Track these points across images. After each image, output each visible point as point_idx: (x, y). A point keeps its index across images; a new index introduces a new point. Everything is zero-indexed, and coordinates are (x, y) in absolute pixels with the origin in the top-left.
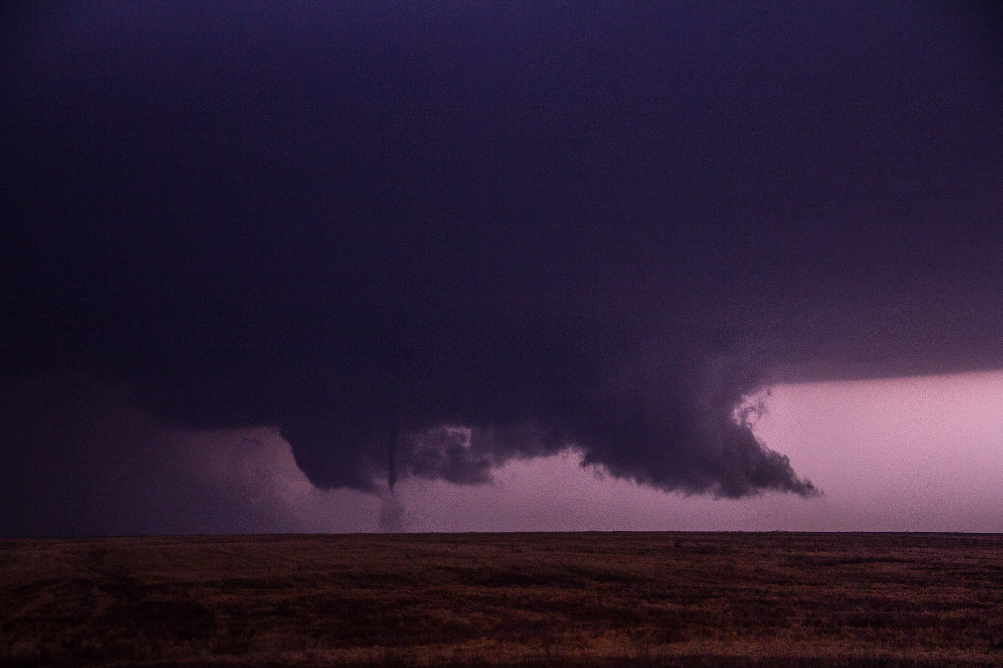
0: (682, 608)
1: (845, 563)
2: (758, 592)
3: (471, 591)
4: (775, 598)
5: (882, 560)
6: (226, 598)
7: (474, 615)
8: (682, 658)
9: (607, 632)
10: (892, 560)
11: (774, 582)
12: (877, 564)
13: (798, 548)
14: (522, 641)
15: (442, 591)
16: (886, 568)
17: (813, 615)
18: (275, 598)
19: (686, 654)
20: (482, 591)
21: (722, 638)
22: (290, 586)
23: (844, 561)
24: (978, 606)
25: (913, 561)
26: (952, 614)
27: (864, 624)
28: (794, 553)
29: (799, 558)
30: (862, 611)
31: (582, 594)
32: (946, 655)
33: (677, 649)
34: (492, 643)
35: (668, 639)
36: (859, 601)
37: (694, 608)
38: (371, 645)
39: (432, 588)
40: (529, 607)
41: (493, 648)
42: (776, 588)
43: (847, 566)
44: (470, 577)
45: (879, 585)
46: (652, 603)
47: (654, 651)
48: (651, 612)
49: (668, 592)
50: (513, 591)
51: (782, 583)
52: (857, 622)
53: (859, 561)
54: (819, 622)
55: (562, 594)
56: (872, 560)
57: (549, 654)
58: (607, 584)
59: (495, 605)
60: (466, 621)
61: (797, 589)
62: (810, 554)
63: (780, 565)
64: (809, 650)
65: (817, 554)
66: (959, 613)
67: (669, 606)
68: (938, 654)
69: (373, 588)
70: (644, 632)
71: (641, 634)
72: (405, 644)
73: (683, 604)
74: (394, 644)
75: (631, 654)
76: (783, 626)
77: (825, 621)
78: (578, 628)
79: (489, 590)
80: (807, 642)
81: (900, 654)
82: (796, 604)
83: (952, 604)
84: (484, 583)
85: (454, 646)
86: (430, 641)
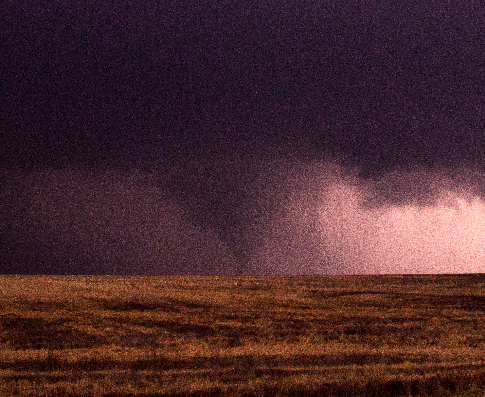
0: (240, 324)
2: (289, 314)
3: (105, 313)
4: (299, 318)
5: (365, 293)
7: (107, 329)
8: (241, 357)
9: (193, 341)
10: (371, 293)
11: (299, 308)
12: (362, 295)
13: (315, 286)
14: (138, 346)
15: (87, 314)
17: (323, 328)
19: (243, 354)
20: (113, 314)
21: (266, 344)
23: (343, 294)
25: (384, 293)
26: (405, 325)
27: (353, 333)
28: (312, 289)
29: (315, 292)
30: (352, 324)
31: (178, 315)
32: (402, 351)
33: (237, 351)
34: (118, 347)
35: (231, 344)
36: (352, 318)
37: (249, 324)
38: (39, 348)
39: (81, 312)
40: (144, 324)
41: (119, 350)
42: (300, 311)
43: (344, 296)
44: (106, 305)
45: (363, 308)
46: (223, 322)
47: (222, 353)
48: (222, 328)
49: (232, 314)
50: (133, 314)
51: (304, 308)
52: (350, 331)
53: (351, 293)
54: (326, 333)
55: (165, 316)
56: (359, 293)
57: (155, 355)
58: (194, 310)
59: (121, 323)
60: (102, 333)
61: (313, 312)
62: (323, 289)
63: (305, 297)
64: (319, 350)
65: (326, 289)
66: (410, 324)
67: (233, 324)
68: (396, 350)
69: (41, 311)
70: (216, 340)
71: (214, 342)
72: (61, 348)
73: (242, 322)
74: (54, 348)
75: (208, 355)
76: (304, 335)
77: (330, 331)
78: (174, 338)
79: (118, 313)
80: (318, 346)
81: (374, 351)
82: (312, 321)
83: (406, 319)
84: (115, 309)
85: (94, 350)
86: (77, 346)
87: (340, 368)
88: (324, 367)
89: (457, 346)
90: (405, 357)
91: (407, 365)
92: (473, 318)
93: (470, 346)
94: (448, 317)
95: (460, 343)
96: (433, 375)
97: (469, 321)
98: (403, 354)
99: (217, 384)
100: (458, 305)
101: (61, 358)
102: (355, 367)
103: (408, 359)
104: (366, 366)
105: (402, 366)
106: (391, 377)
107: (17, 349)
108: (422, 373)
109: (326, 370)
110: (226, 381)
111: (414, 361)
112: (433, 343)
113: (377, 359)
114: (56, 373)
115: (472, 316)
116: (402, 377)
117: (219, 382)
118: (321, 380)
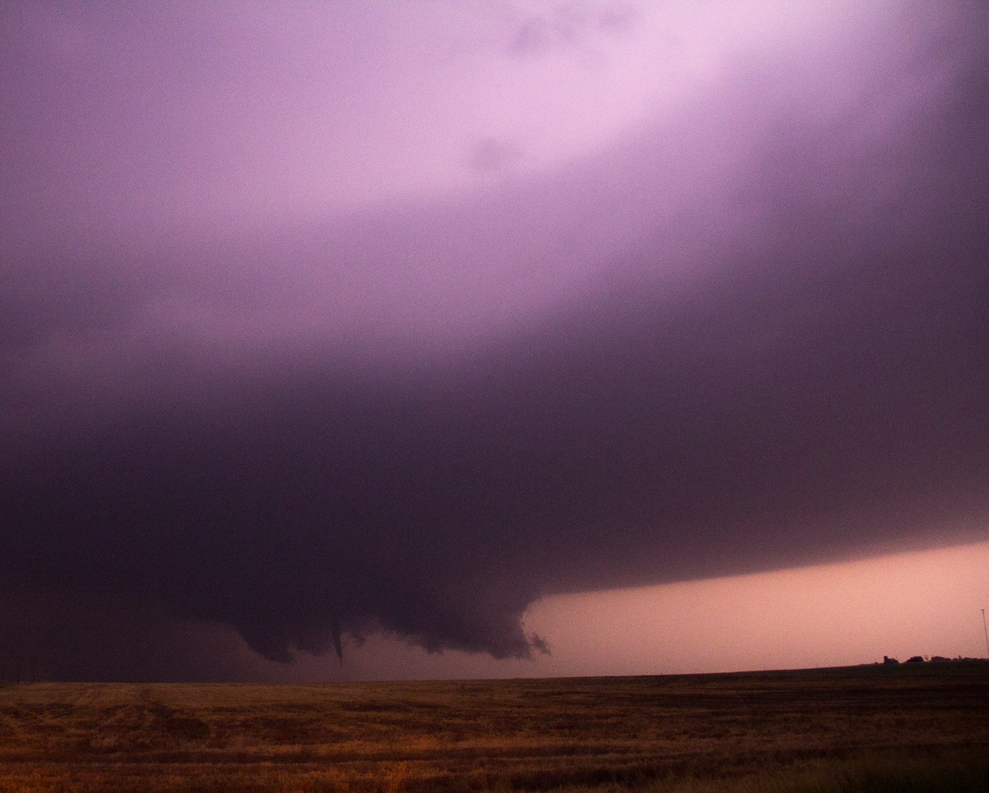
0: (465, 722)
1: (555, 695)
2: (506, 712)
3: (348, 714)
4: (515, 715)
5: (572, 693)
6: (214, 717)
7: (351, 727)
8: (466, 749)
9: (423, 737)
10: (578, 693)
11: (515, 707)
12: (570, 695)
13: (528, 688)
14: (377, 741)
15: (333, 714)
16: (576, 697)
17: (536, 724)
18: (241, 718)
19: (467, 747)
20: (354, 714)
21: (487, 739)
22: (250, 711)
23: (553, 694)
24: (623, 716)
25: (589, 693)
26: (609, 720)
27: (563, 728)
28: (526, 690)
29: (528, 693)
30: (561, 720)
32: (607, 743)
33: (463, 745)
34: (360, 742)
35: (458, 739)
36: (561, 716)
37: (471, 722)
38: (294, 743)
39: (327, 713)
40: (381, 723)
41: (361, 745)
42: (516, 710)
43: (554, 696)
44: (348, 707)
45: (571, 706)
46: (449, 719)
47: (450, 746)
48: (448, 725)
49: (457, 713)
50: (372, 714)
51: (519, 707)
52: (560, 727)
53: (560, 693)
54: (539, 727)
55: (399, 716)
56: (567, 693)
57: (392, 748)
58: (424, 710)
59: (362, 722)
60: (346, 731)
61: (528, 710)
62: (535, 690)
63: (519, 697)
64: (534, 743)
65: (538, 690)
66: (613, 720)
67: (458, 721)
68: (602, 742)
69: (294, 712)
70: (444, 736)
71: (442, 737)
72: (312, 743)
73: (466, 720)
74: (307, 744)
75: (438, 748)
76: (520, 730)
77: (542, 727)
78: (408, 733)
79: (359, 713)
80: (532, 739)
81: (582, 744)
82: (527, 718)
83: (609, 715)
84: (356, 710)
85: (340, 745)
86: (326, 742)
87: (553, 758)
88: (539, 758)
89: (656, 739)
90: (610, 748)
91: (611, 756)
92: (669, 714)
93: (667, 738)
94: (647, 714)
95: (658, 736)
96: (634, 764)
97: (666, 717)
98: (608, 746)
99: (445, 773)
100: (656, 702)
101: (313, 752)
102: (565, 757)
103: (612, 751)
104: (575, 757)
105: (607, 756)
106: (598, 767)
107: (275, 744)
108: (625, 762)
109: (540, 760)
110: (452, 771)
111: (618, 752)
112: (635, 737)
113: (585, 751)
114: (308, 765)
115: (668, 712)
116: (608, 766)
117: (448, 771)
118: (536, 769)
